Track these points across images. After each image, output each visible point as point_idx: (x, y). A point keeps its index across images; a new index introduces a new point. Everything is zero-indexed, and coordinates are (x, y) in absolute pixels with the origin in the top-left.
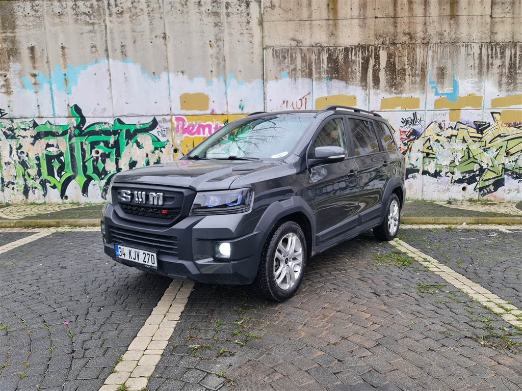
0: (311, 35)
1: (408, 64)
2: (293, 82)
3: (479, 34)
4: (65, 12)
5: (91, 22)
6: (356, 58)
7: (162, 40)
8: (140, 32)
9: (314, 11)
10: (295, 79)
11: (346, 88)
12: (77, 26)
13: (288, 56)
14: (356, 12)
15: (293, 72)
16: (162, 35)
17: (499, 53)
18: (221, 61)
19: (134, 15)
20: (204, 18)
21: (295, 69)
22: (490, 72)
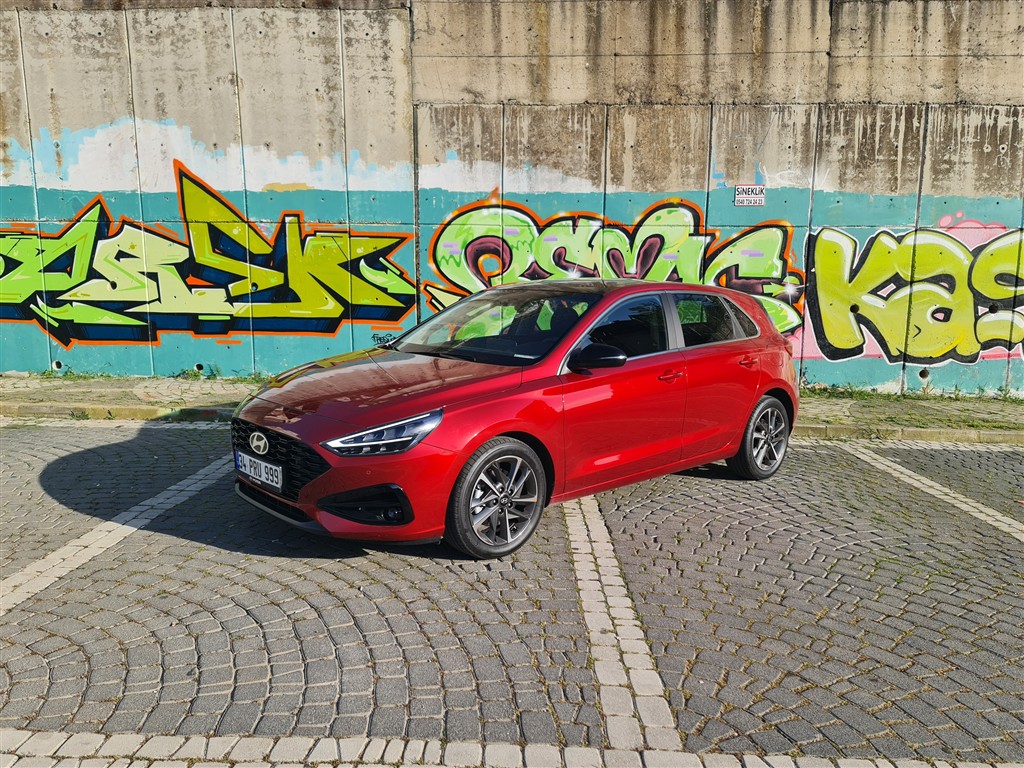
0: (500, 84)
1: (674, 141)
2: (467, 168)
3: (806, 88)
4: (58, 33)
5: (102, 51)
6: (581, 126)
7: (228, 84)
8: (190, 70)
9: (505, 40)
10: (471, 163)
11: (563, 181)
12: (78, 58)
13: (458, 119)
14: (581, 44)
15: (468, 150)
16: (230, 77)
17: (842, 122)
18: (336, 127)
19: (178, 40)
20: (306, 49)
21: (470, 145)
22: (824, 158)
